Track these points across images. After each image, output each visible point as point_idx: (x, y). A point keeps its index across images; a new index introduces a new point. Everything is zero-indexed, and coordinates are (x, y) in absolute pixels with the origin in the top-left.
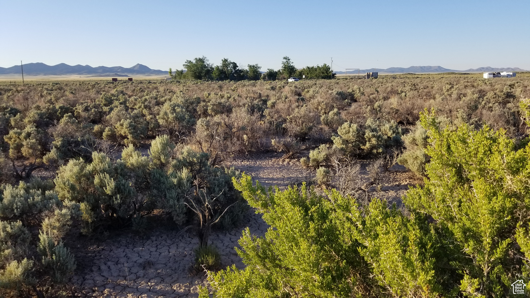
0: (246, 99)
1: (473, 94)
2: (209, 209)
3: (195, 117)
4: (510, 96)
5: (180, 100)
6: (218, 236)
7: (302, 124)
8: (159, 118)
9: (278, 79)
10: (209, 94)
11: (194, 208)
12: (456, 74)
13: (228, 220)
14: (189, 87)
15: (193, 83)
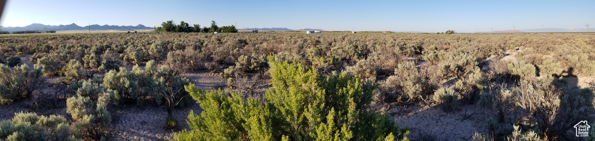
0: (193, 42)
1: (301, 41)
2: (173, 98)
3: (166, 51)
4: (318, 42)
5: (159, 42)
6: (177, 111)
7: (221, 55)
8: (149, 51)
9: (209, 32)
10: (174, 39)
11: (166, 97)
12: (293, 31)
13: (182, 104)
14: (164, 35)
15: (166, 33)
